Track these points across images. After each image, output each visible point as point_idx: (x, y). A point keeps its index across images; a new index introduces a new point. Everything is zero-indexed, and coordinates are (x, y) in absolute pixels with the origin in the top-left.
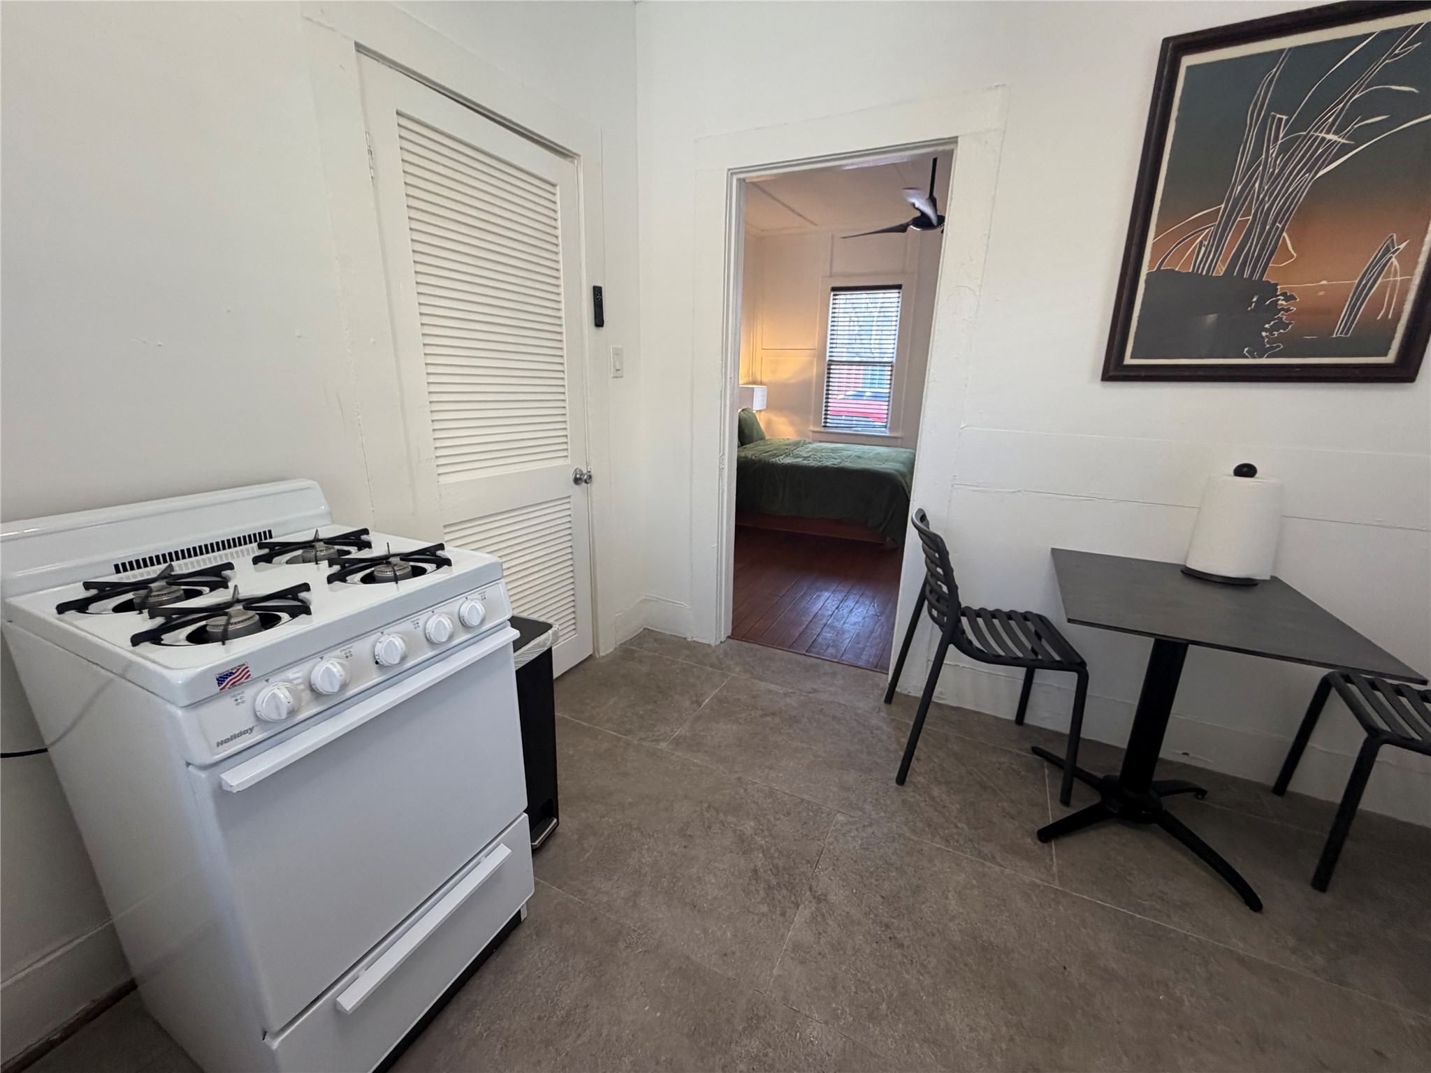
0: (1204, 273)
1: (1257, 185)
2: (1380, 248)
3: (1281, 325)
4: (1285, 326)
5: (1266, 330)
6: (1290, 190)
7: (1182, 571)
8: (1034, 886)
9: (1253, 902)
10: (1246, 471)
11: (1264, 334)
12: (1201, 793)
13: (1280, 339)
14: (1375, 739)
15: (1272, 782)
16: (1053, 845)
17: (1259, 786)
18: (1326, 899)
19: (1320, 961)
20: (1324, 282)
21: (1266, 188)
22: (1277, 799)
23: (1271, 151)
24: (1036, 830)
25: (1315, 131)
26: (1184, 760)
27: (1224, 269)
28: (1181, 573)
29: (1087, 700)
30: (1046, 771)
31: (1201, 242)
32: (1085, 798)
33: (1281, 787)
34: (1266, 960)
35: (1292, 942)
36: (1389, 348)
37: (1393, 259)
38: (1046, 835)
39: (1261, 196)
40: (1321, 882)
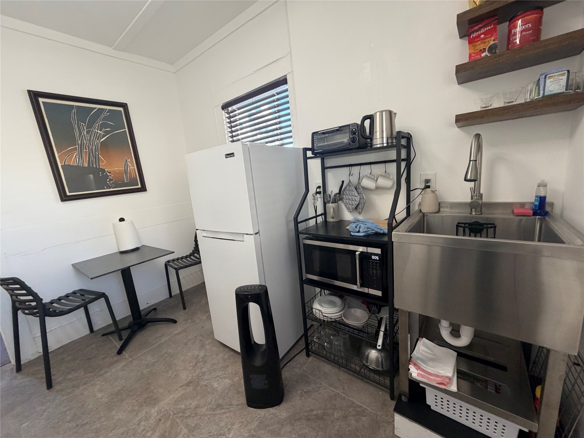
0: (81, 166)
1: (85, 141)
2: (124, 161)
3: (111, 180)
4: (112, 180)
5: (108, 181)
6: (95, 144)
7: (119, 253)
8: (124, 366)
9: (175, 322)
10: (122, 220)
11: (108, 182)
12: (155, 309)
13: (113, 183)
14: (177, 270)
15: (168, 296)
16: (124, 353)
17: (167, 299)
18: (187, 309)
19: (190, 321)
20: (116, 168)
21: (88, 143)
22: (171, 299)
23: (84, 133)
24: (116, 353)
25: (94, 129)
26: (148, 305)
27: (87, 165)
28: (120, 254)
29: (112, 307)
30: (111, 337)
31: (75, 156)
32: (125, 334)
33: (171, 296)
34: (182, 329)
35: (184, 322)
36: (138, 184)
37: (129, 163)
38: (120, 352)
39: (88, 145)
40: (185, 308)
